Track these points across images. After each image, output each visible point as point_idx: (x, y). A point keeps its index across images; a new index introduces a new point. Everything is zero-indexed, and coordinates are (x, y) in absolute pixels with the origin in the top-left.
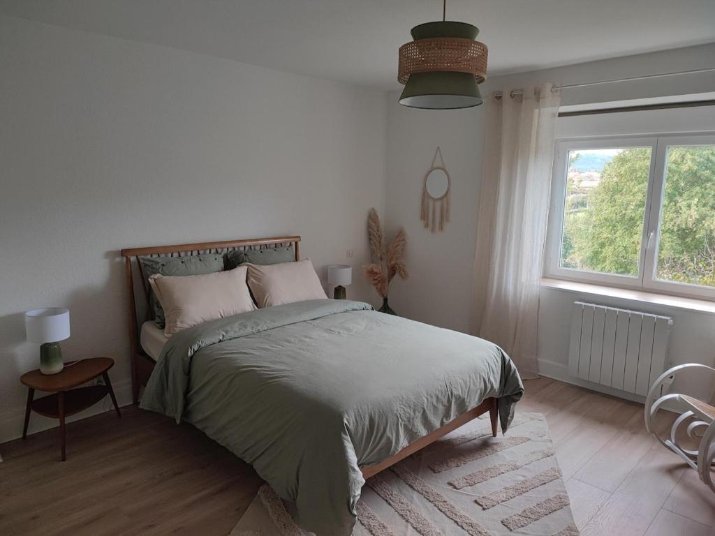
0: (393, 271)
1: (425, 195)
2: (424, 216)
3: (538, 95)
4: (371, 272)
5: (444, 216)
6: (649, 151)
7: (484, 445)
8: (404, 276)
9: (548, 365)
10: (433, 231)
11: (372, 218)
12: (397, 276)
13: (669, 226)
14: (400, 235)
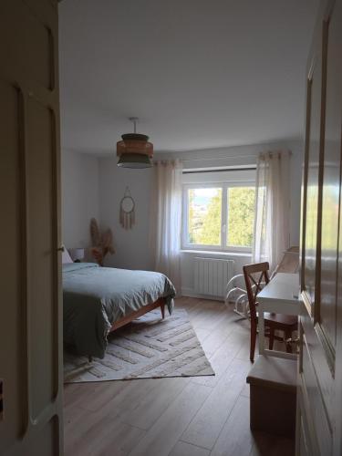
0: (106, 250)
1: (121, 211)
2: (122, 221)
3: (173, 163)
4: (94, 252)
5: (132, 221)
6: (221, 189)
7: (160, 323)
8: (113, 252)
9: (186, 291)
10: (127, 228)
11: (93, 223)
12: (109, 253)
13: (243, 233)
14: (109, 232)
